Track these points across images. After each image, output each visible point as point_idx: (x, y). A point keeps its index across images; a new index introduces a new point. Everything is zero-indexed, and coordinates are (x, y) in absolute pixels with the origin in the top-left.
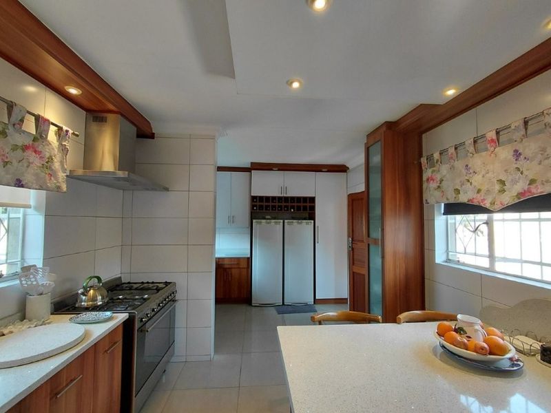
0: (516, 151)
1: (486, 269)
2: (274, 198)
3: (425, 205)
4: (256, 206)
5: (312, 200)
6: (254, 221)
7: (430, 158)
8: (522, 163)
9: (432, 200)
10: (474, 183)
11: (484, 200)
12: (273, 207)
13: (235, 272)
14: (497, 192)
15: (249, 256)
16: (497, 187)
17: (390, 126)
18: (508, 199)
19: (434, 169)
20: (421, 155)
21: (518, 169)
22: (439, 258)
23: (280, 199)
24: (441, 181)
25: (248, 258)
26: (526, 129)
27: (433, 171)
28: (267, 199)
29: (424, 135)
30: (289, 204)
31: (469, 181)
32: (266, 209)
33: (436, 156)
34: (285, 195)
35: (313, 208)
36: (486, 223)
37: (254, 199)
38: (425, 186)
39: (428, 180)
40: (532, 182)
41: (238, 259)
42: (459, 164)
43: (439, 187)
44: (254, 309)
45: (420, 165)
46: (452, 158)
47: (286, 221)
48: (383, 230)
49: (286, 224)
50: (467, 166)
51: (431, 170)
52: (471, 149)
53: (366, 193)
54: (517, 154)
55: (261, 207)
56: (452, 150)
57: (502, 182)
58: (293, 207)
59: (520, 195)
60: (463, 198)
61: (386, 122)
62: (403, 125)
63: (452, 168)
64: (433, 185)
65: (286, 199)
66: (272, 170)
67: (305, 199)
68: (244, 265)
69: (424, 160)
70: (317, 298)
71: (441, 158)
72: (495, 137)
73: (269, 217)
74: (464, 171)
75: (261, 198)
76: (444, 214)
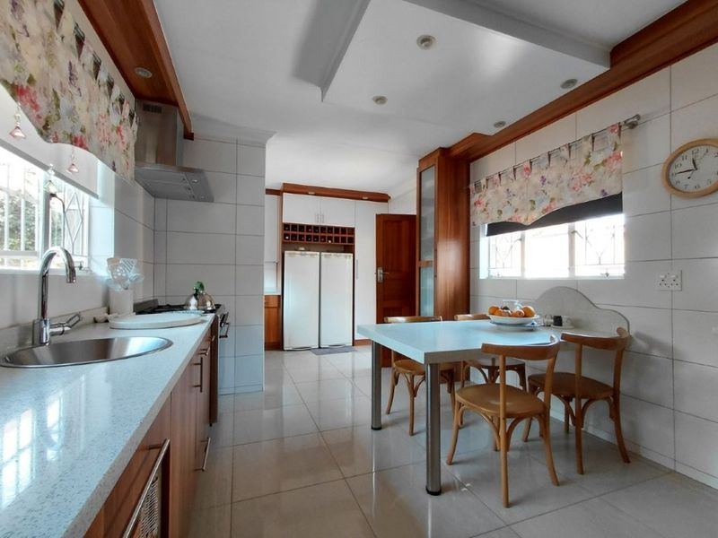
0: (543, 177)
1: (518, 278)
2: (309, 227)
3: (472, 227)
4: (288, 235)
5: (352, 231)
6: (286, 252)
7: (477, 185)
8: (546, 186)
9: (478, 222)
10: (513, 204)
11: (519, 217)
12: (308, 237)
14: (529, 209)
15: (280, 294)
16: (530, 206)
17: (444, 152)
18: (536, 215)
19: (481, 193)
20: (468, 182)
21: (544, 191)
22: (483, 275)
23: (316, 228)
24: (487, 204)
25: (279, 296)
26: (549, 160)
27: (480, 196)
28: (302, 227)
29: (471, 164)
30: (327, 235)
31: (509, 203)
32: (300, 239)
33: (483, 182)
34: (322, 224)
35: (352, 240)
36: (521, 240)
37: (286, 226)
38: (472, 210)
39: (475, 204)
40: (552, 200)
42: (501, 189)
43: (485, 210)
44: (286, 354)
45: (468, 190)
46: (496, 184)
47: (323, 254)
48: (436, 251)
49: (323, 258)
50: (508, 190)
51: (478, 195)
52: (512, 176)
53: (417, 217)
54: (543, 179)
55: (294, 237)
56: (497, 177)
57: (534, 202)
58: (330, 238)
59: (544, 211)
60: (504, 218)
61: (440, 148)
62: (456, 152)
63: (497, 192)
64: (479, 208)
65: (323, 228)
66: (307, 194)
67: (344, 230)
68: (274, 303)
69: (472, 186)
70: (356, 339)
71: (487, 184)
72: (529, 166)
73: (303, 249)
74: (506, 195)
75: (294, 227)
76: (487, 235)
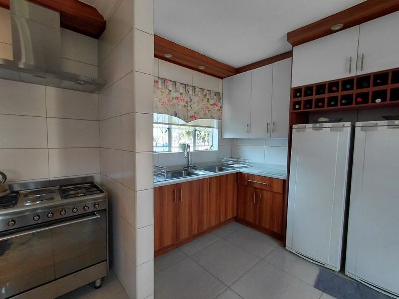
2: (333, 84)
4: (299, 102)
6: (294, 127)
12: (332, 99)
13: (267, 195)
15: (285, 178)
23: (347, 82)
25: (284, 181)
28: (320, 87)
30: (370, 90)
32: (318, 106)
34: (359, 73)
37: (296, 92)
41: (271, 180)
44: (288, 255)
47: (358, 124)
49: (357, 130)
55: (308, 103)
65: (363, 80)
66: (330, 33)
68: (278, 188)
75: (308, 89)
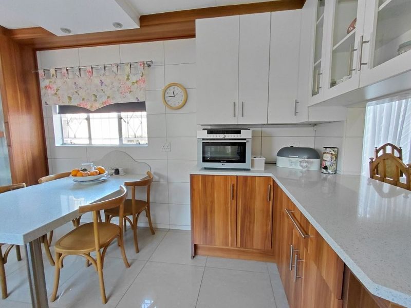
0: (101, 81)
1: (87, 145)
7: (46, 73)
8: (104, 87)
9: (50, 103)
10: (80, 94)
11: (86, 105)
14: (93, 100)
16: (93, 98)
18: (98, 105)
19: (51, 80)
21: (102, 90)
22: (58, 143)
24: (58, 90)
26: (105, 70)
27: (50, 82)
29: (37, 52)
31: (77, 93)
33: (52, 71)
36: (87, 119)
38: (43, 92)
39: (45, 87)
40: (108, 97)
42: (69, 81)
43: (56, 94)
46: (64, 75)
48: (7, 123)
50: (75, 83)
51: (48, 81)
52: (78, 73)
56: (65, 71)
57: (96, 96)
59: (103, 103)
60: (74, 103)
63: (65, 82)
64: (51, 92)
69: (40, 72)
71: (56, 73)
72: (91, 70)
74: (74, 86)
76: (59, 113)
